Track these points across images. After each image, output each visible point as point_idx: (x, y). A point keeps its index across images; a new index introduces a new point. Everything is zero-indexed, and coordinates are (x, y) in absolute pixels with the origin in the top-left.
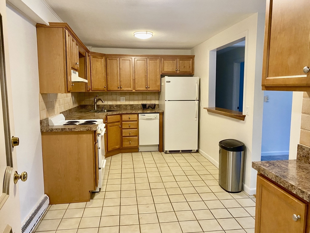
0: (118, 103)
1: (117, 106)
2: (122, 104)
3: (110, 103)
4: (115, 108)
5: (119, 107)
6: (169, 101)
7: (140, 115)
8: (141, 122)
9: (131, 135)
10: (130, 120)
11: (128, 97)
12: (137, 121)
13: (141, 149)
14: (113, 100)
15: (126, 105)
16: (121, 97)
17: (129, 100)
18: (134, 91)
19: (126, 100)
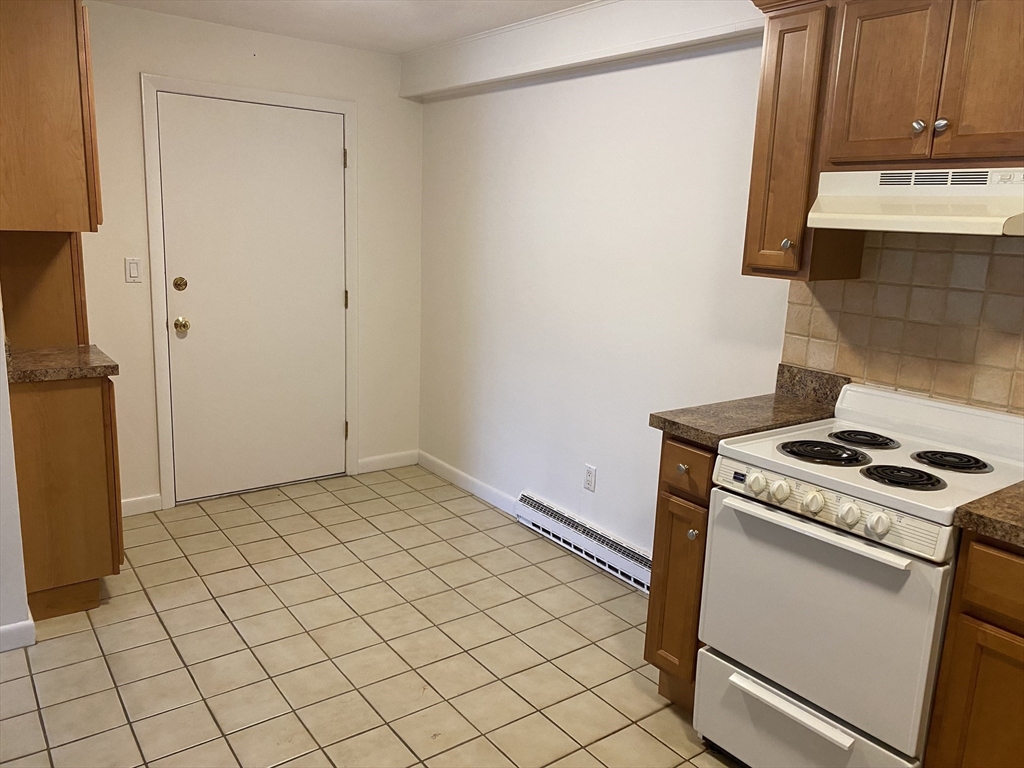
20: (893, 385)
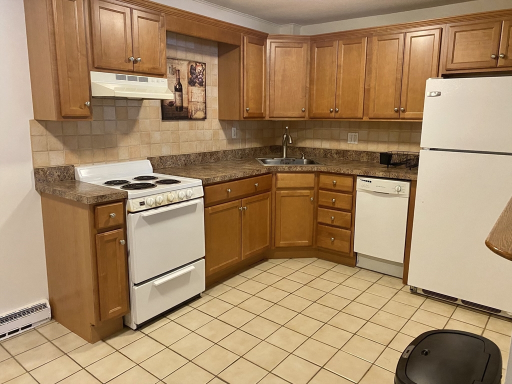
0: (343, 146)
1: (338, 152)
2: (349, 149)
3: (326, 145)
4: (335, 156)
5: (343, 156)
6: (431, 149)
7: (359, 180)
8: (361, 197)
9: (335, 224)
10: (337, 188)
11: (364, 132)
12: (353, 192)
13: (361, 262)
14: (332, 138)
15: (359, 153)
16: (349, 134)
17: (367, 141)
18: (365, 119)
19: (359, 141)
20: (91, 163)
